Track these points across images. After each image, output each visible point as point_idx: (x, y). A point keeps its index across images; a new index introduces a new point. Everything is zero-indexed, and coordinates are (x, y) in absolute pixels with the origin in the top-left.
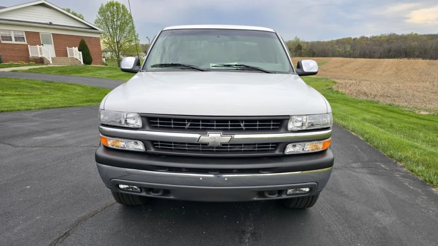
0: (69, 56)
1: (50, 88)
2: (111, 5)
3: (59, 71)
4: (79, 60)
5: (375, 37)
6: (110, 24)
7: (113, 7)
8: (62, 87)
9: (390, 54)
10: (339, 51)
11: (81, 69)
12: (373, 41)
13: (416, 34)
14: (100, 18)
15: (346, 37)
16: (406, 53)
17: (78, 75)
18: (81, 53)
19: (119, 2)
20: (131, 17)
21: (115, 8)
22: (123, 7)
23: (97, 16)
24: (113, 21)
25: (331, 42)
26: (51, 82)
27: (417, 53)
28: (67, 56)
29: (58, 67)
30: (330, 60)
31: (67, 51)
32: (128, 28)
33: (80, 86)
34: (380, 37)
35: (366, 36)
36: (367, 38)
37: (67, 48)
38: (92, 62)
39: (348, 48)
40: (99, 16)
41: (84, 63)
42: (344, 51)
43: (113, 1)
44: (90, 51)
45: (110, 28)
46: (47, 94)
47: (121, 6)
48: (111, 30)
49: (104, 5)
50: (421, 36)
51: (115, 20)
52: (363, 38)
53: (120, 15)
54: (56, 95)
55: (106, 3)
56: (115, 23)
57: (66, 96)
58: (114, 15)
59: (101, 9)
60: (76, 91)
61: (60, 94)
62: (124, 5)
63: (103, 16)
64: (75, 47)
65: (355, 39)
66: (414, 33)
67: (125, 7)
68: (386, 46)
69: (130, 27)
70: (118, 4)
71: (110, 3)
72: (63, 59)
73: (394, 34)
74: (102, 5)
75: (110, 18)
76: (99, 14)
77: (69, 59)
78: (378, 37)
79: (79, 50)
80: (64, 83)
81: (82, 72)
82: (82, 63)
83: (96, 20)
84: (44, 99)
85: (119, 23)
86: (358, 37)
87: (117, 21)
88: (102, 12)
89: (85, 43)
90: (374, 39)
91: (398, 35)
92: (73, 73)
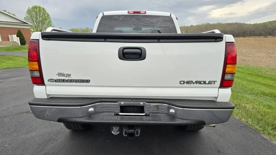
0: (10, 40)
1: (4, 59)
2: (35, 8)
3: (6, 50)
4: (18, 42)
5: (199, 26)
6: (34, 19)
7: (37, 9)
8: (11, 58)
11: (20, 48)
12: (197, 28)
14: (28, 16)
17: (19, 51)
18: (18, 38)
19: (41, 6)
20: (48, 15)
21: (38, 9)
22: (43, 9)
23: (26, 15)
24: (36, 18)
26: (3, 56)
28: (9, 40)
29: (5, 47)
31: (9, 37)
32: (47, 22)
33: (23, 57)
37: (9, 35)
38: (26, 44)
40: (27, 14)
41: (21, 44)
43: (37, 6)
44: (24, 37)
45: (35, 22)
46: (3, 62)
47: (42, 8)
48: (35, 23)
49: (30, 8)
51: (38, 17)
53: (42, 14)
54: (9, 63)
55: (32, 7)
56: (38, 19)
57: (15, 62)
58: (37, 14)
59: (28, 10)
60: (20, 60)
61: (11, 62)
62: (44, 8)
63: (30, 15)
64: (14, 35)
65: (187, 27)
66: (219, 23)
67: (44, 9)
69: (48, 21)
70: (40, 7)
71: (35, 6)
72: (7, 42)
73: (209, 24)
74: (29, 8)
75: (35, 16)
76: (27, 13)
77: (10, 42)
79: (17, 36)
80: (12, 56)
81: (21, 50)
82: (20, 44)
83: (25, 17)
84: (3, 65)
85: (41, 19)
87: (39, 17)
88: (29, 12)
89: (21, 32)
91: (211, 24)
92: (15, 51)
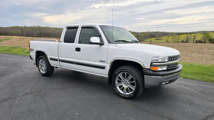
9: (41, 35)
10: (14, 33)
12: (31, 29)
13: (49, 27)
15: (16, 26)
16: (48, 35)
25: (8, 28)
27: (53, 35)
30: (13, 38)
34: (34, 27)
35: (26, 26)
36: (27, 27)
39: (19, 32)
42: (17, 33)
50: (52, 28)
52: (25, 27)
65: (21, 27)
68: (38, 31)
78: (33, 27)
86: (23, 26)
90: (31, 28)
